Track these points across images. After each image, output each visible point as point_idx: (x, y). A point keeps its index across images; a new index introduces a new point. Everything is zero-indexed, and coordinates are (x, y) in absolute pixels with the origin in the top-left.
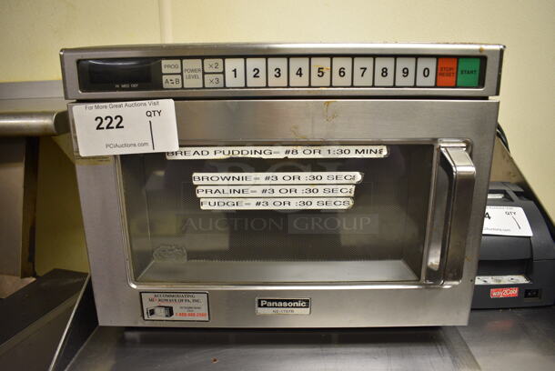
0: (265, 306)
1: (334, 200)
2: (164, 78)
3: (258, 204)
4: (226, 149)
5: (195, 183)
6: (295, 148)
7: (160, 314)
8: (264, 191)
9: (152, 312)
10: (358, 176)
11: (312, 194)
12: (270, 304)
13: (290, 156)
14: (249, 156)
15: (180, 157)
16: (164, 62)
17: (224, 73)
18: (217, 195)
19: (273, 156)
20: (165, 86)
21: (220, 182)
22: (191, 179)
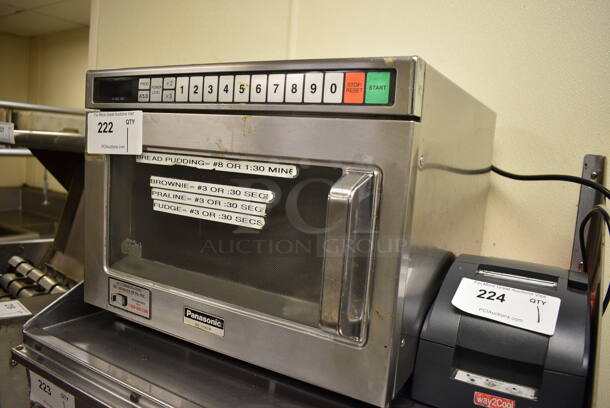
0: (189, 317)
1: (249, 217)
2: (140, 93)
3: (192, 211)
4: (174, 157)
5: (151, 185)
6: (221, 160)
7: (119, 301)
8: (197, 200)
9: (114, 298)
10: (270, 195)
11: (231, 209)
12: (193, 316)
13: (218, 168)
14: (188, 165)
15: (144, 161)
16: (141, 80)
17: (175, 89)
18: (165, 198)
19: (205, 167)
20: (140, 100)
21: (168, 187)
22: (149, 181)
